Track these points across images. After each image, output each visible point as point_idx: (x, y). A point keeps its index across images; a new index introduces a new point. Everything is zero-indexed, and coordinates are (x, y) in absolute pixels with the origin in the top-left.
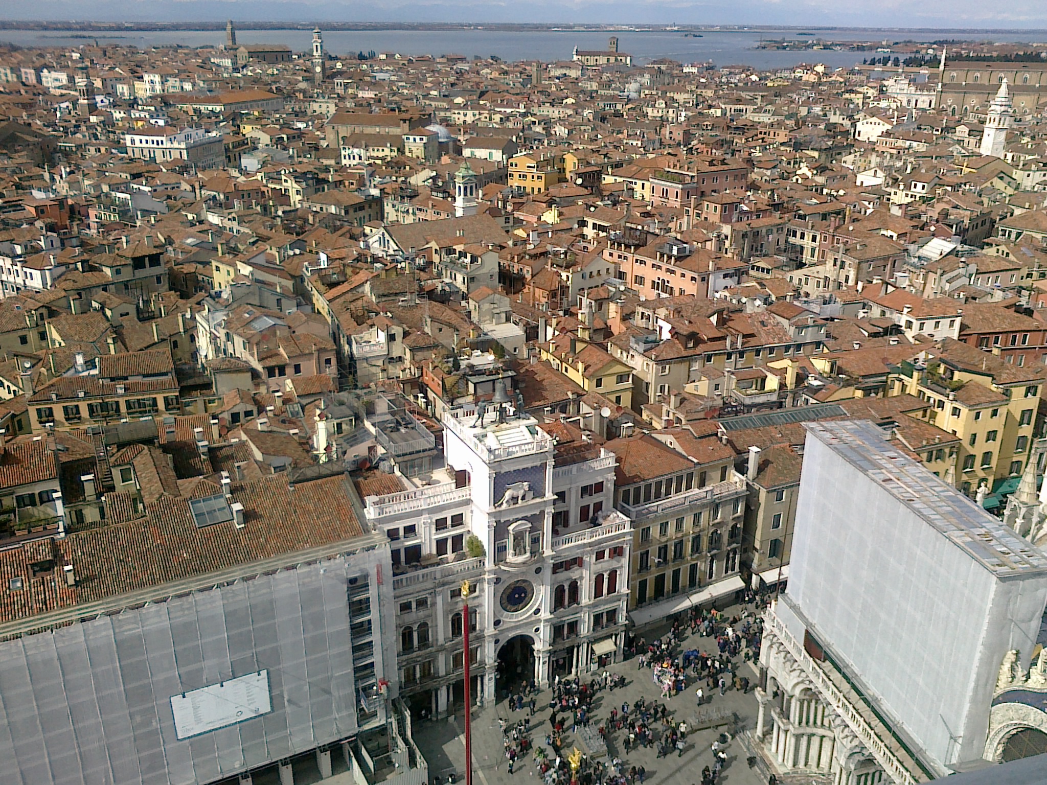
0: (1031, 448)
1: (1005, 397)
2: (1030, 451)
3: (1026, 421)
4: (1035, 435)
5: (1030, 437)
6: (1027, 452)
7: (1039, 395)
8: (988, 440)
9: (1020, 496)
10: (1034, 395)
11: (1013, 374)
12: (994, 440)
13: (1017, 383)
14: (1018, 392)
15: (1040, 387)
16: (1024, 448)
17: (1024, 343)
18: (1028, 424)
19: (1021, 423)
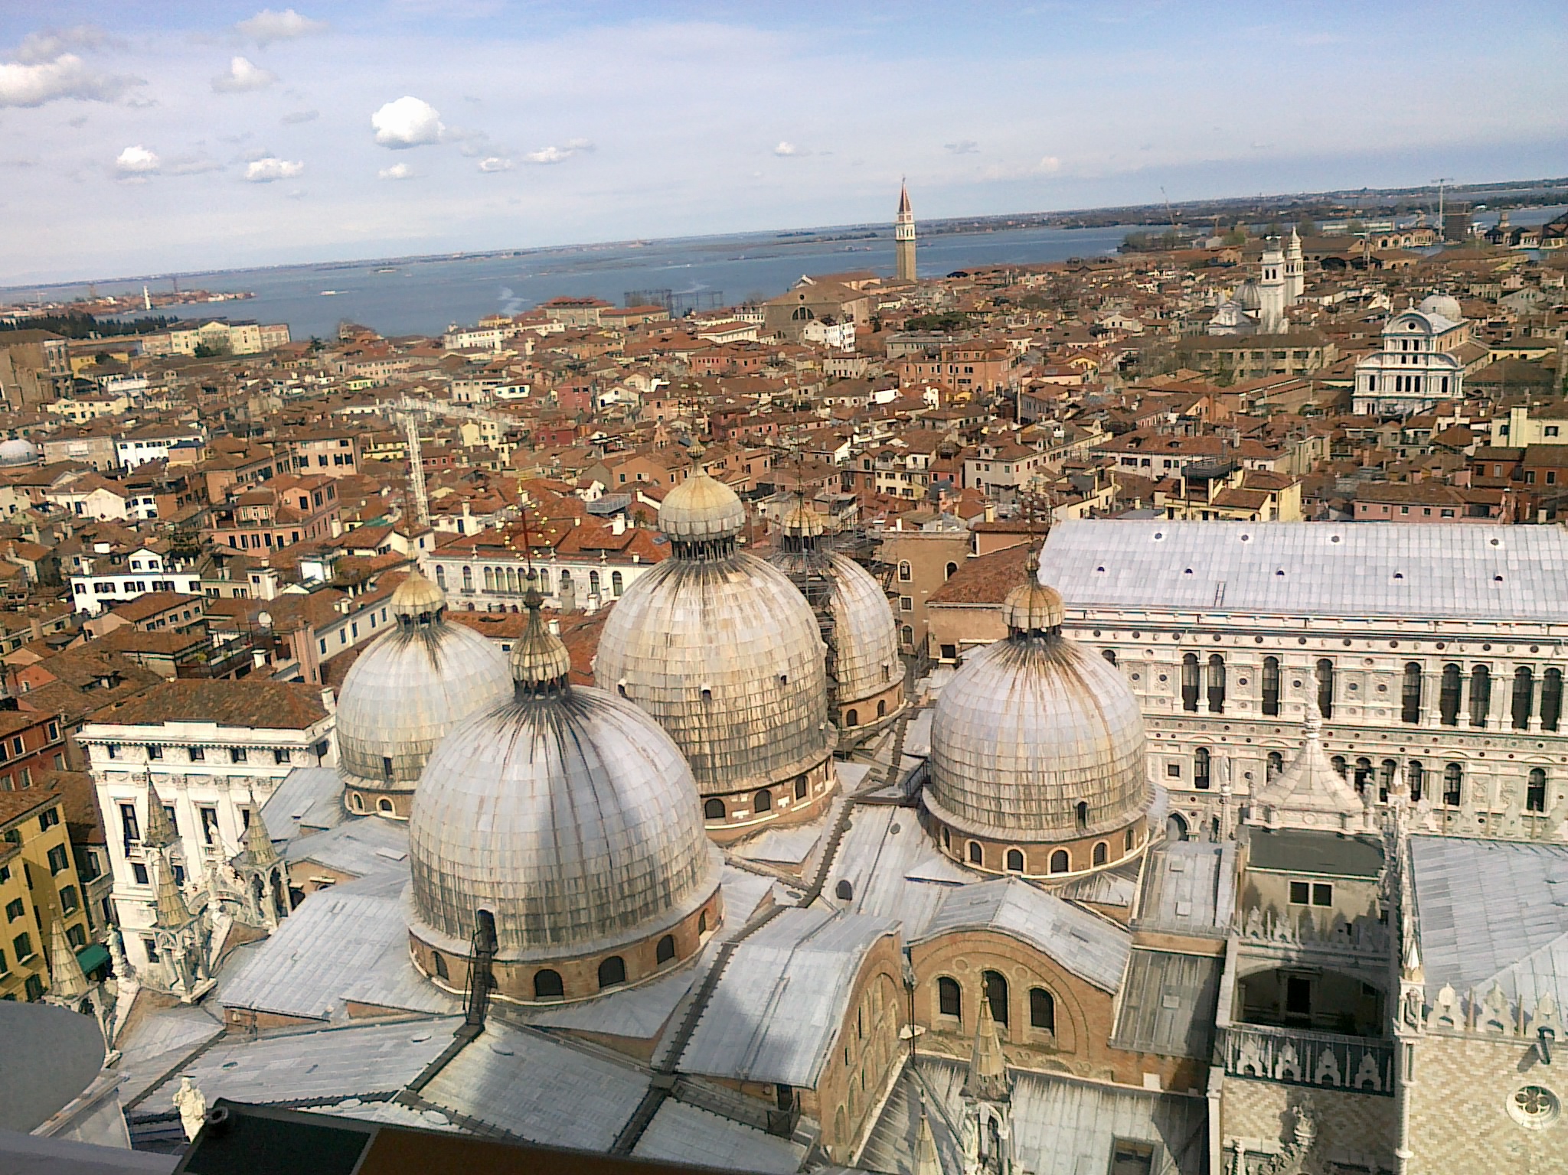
0: (85, 899)
1: (10, 845)
2: (86, 904)
3: (59, 864)
4: (83, 879)
5: (77, 885)
6: (83, 907)
7: (62, 820)
8: (11, 918)
9: (60, 989)
10: (56, 822)
11: (11, 805)
12: (22, 913)
13: (23, 816)
14: (29, 828)
15: (60, 808)
16: (75, 904)
17: (19, 751)
18: (66, 866)
19: (54, 872)
